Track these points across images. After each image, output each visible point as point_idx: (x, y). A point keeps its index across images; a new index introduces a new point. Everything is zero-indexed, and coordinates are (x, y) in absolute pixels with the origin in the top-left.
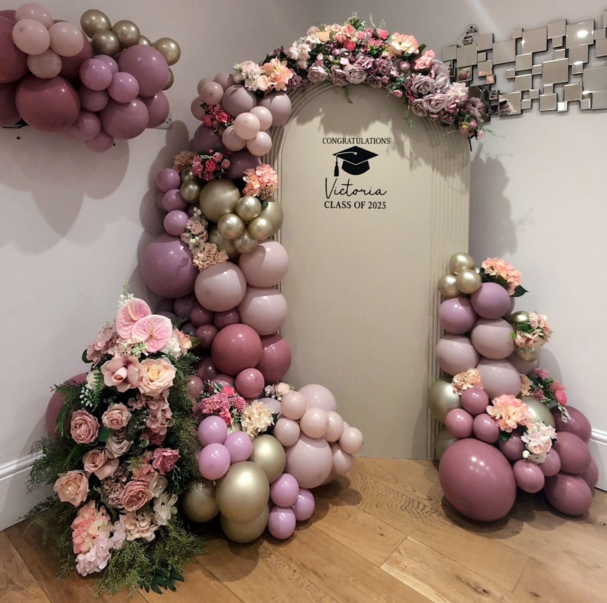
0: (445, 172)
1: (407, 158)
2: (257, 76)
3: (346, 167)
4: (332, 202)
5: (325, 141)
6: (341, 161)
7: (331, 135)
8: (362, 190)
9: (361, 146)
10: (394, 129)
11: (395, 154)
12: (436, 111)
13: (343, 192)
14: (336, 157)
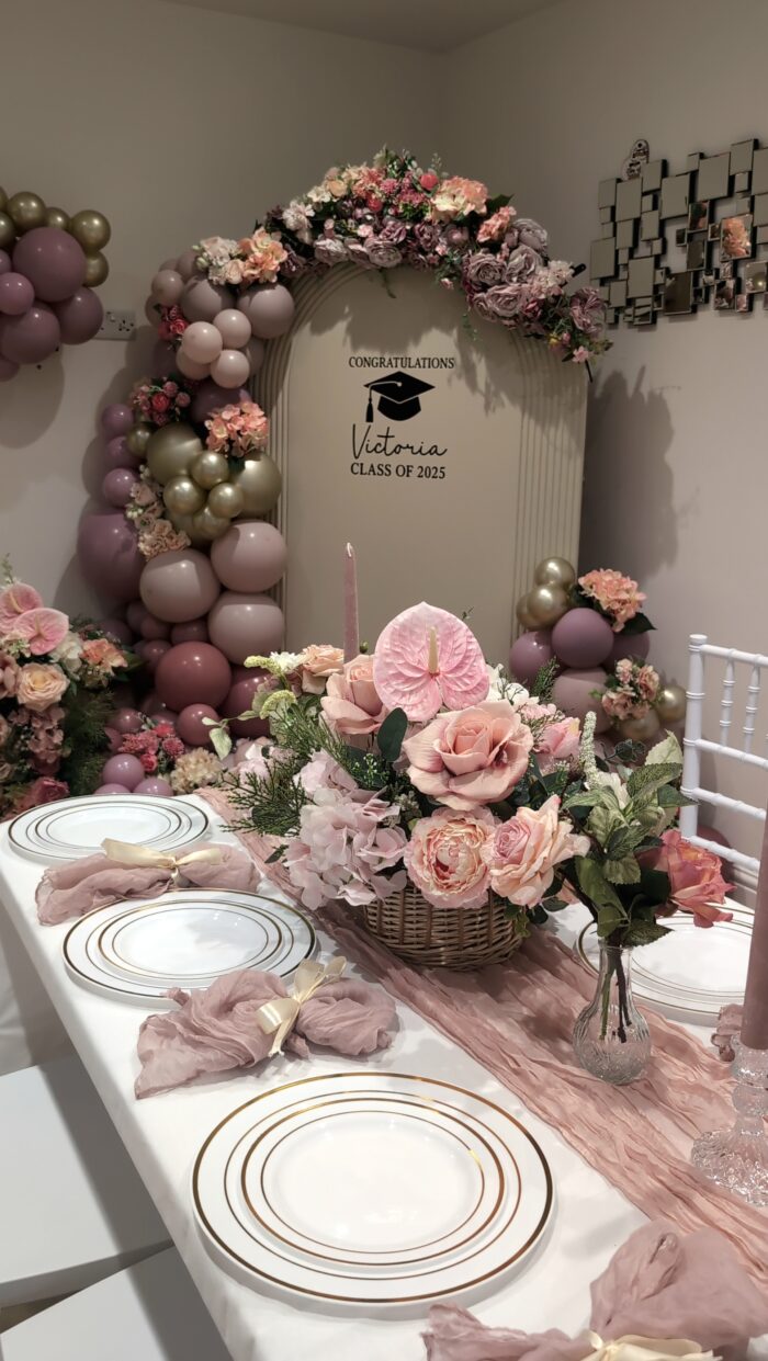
0: (543, 419)
1: (480, 392)
2: (225, 261)
3: (386, 408)
4: (362, 464)
5: (353, 361)
6: (377, 397)
7: (363, 353)
8: (408, 447)
9: (408, 371)
10: (462, 344)
11: (461, 385)
12: (510, 314)
13: (379, 449)
14: (368, 389)
